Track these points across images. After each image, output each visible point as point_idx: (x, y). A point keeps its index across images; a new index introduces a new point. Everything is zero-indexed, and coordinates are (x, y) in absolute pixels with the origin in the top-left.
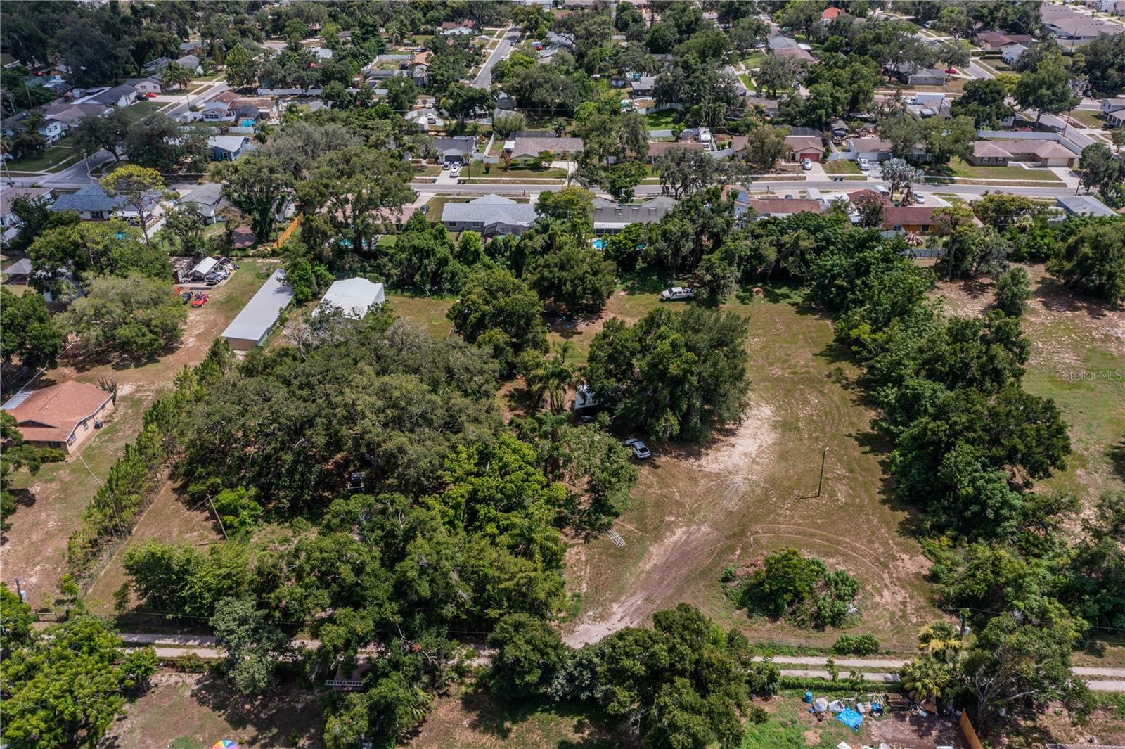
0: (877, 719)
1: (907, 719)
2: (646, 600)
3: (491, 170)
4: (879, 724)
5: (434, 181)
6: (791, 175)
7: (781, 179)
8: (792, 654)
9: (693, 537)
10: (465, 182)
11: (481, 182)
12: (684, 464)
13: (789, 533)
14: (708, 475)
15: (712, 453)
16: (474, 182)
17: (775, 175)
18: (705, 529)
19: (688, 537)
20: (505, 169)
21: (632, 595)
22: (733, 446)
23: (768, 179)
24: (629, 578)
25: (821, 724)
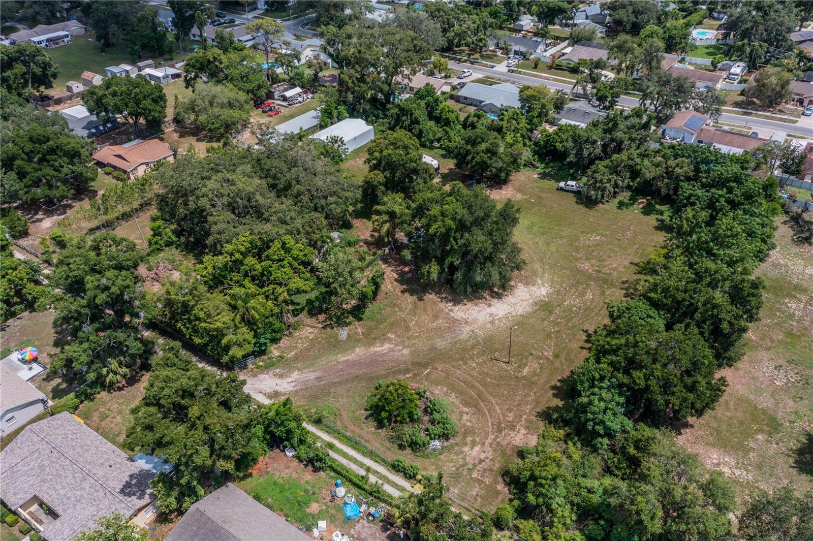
0: (369, 522)
1: (389, 532)
2: (318, 378)
3: (539, 67)
4: (366, 524)
5: (493, 67)
6: (786, 117)
7: (772, 118)
8: (364, 454)
9: (392, 353)
10: (513, 71)
11: (525, 74)
12: (442, 305)
13: (459, 379)
14: (448, 318)
15: (469, 305)
16: (520, 73)
17: (769, 114)
18: (406, 351)
19: (388, 352)
20: (551, 68)
21: (313, 371)
22: (490, 305)
23: (759, 116)
24: (323, 361)
25: (330, 504)
